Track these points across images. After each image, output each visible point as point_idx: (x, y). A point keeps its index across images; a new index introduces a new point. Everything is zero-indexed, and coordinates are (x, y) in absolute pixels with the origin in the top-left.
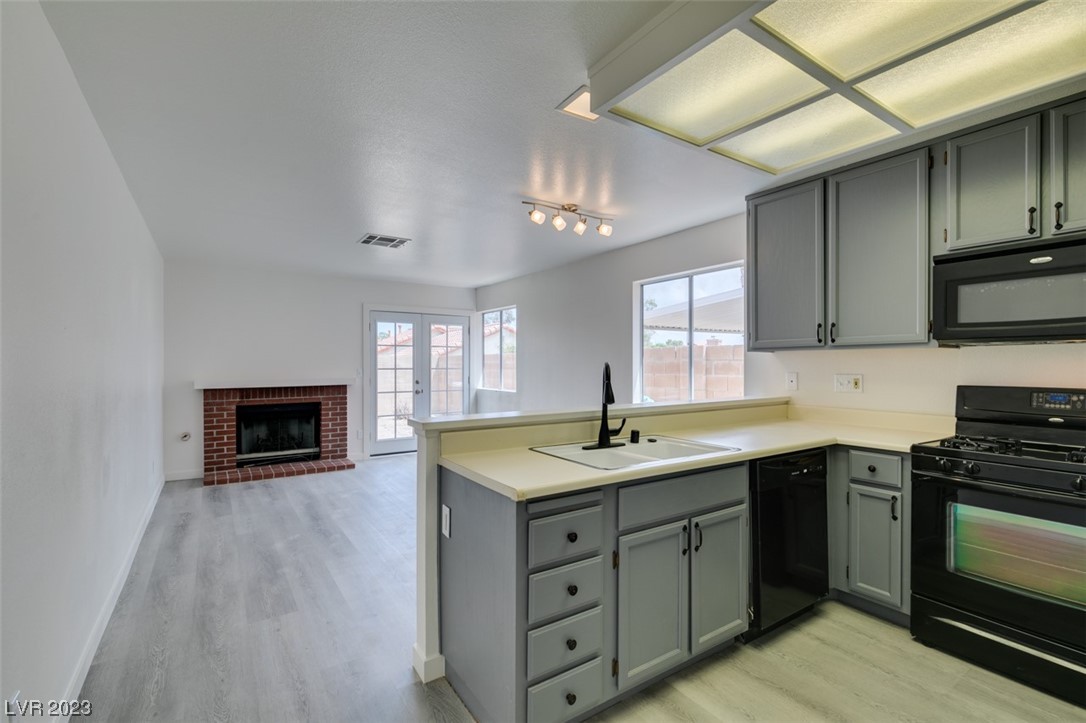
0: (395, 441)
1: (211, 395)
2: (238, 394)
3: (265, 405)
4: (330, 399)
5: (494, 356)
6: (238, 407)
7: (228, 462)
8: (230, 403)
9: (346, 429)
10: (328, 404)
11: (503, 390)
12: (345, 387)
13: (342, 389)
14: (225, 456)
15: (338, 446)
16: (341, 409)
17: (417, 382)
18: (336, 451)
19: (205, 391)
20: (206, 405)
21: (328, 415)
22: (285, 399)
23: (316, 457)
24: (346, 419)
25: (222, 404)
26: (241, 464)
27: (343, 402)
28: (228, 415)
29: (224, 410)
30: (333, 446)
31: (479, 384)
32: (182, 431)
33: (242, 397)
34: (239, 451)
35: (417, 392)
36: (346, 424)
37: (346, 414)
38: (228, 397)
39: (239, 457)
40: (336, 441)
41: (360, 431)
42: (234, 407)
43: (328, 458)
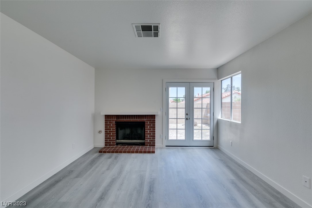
0: (177, 141)
1: (107, 117)
2: (116, 117)
3: (125, 122)
4: (148, 120)
5: (228, 103)
6: (115, 122)
7: (112, 143)
8: (113, 120)
9: (155, 134)
10: (148, 123)
11: (233, 121)
12: (154, 116)
13: (153, 117)
14: (111, 140)
15: (152, 141)
16: (153, 125)
17: (187, 114)
18: (151, 143)
19: (105, 115)
20: (105, 120)
21: (147, 127)
22: (132, 120)
23: (143, 144)
24: (155, 129)
25: (110, 121)
26: (118, 144)
27: (154, 122)
28: (113, 125)
29: (111, 123)
30: (150, 141)
31: (219, 116)
32: (99, 130)
33: (117, 118)
34: (117, 139)
35: (187, 119)
36: (155, 132)
37: (155, 127)
38: (112, 118)
39: (117, 141)
40: (151, 138)
41: (161, 135)
42: (114, 122)
43: (147, 145)
